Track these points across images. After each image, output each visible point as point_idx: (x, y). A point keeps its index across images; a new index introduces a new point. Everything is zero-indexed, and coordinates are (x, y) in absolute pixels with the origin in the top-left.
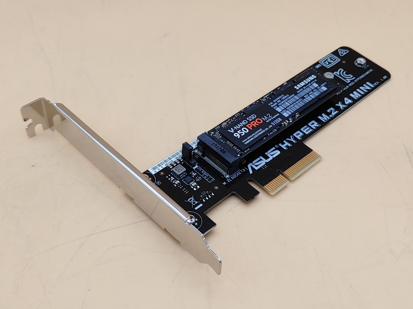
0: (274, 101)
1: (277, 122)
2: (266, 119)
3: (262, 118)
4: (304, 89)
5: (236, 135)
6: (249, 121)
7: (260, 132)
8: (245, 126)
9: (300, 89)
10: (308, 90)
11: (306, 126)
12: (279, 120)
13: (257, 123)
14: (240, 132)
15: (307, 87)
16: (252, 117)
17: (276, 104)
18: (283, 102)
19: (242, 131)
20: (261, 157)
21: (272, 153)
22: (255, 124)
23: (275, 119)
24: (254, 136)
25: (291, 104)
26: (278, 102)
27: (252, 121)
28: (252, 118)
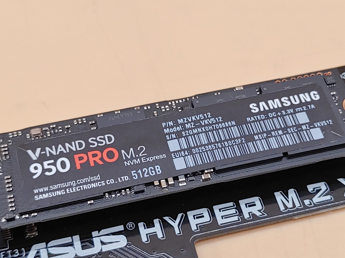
0: (180, 121)
1: (148, 173)
2: (129, 157)
3: (123, 151)
4: (269, 118)
5: (36, 168)
6: (91, 146)
7: (91, 182)
8: (70, 155)
9: (260, 113)
10: (278, 123)
11: (231, 204)
12: (155, 170)
13: (102, 159)
14: (48, 164)
15: (279, 114)
16: (104, 139)
17: (179, 129)
18: (195, 131)
19: (54, 164)
20: (76, 238)
21: (105, 239)
22: (97, 159)
23: (148, 165)
24: (71, 187)
25: (210, 143)
26: (188, 126)
27: (98, 148)
28: (102, 143)
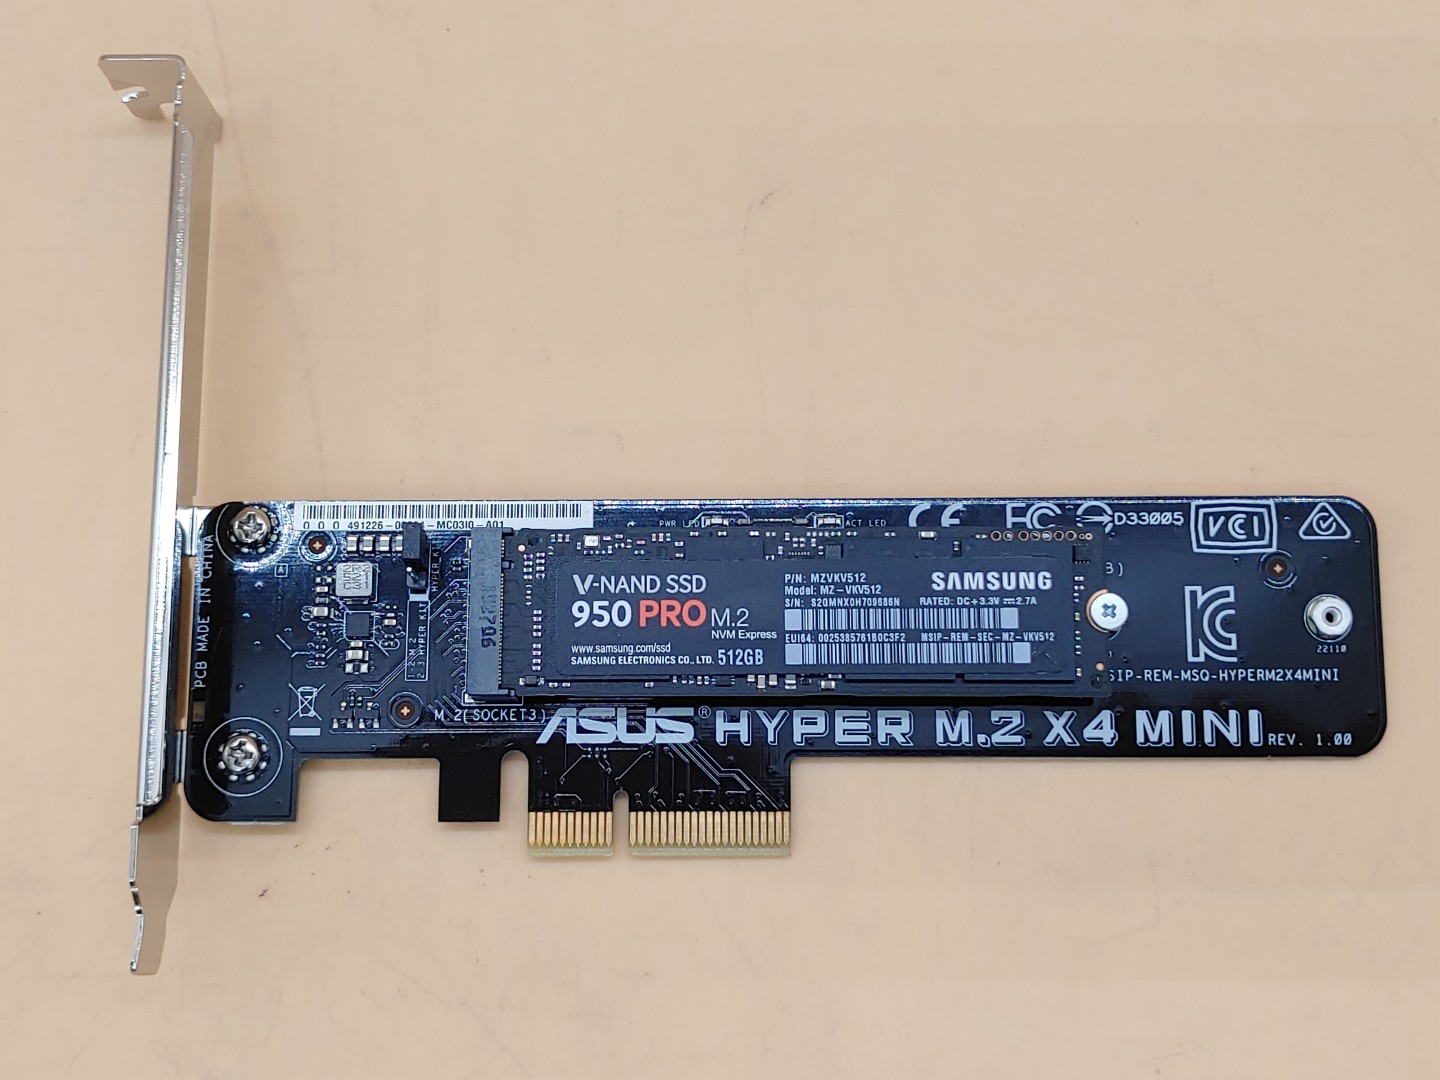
0: (814, 578)
1: (742, 660)
2: (721, 624)
3: (714, 611)
4: (956, 606)
5: (581, 609)
6: (668, 590)
7: (656, 654)
8: (635, 599)
9: (945, 593)
10: (966, 619)
11: (864, 713)
12: (754, 656)
13: (679, 617)
14: (600, 608)
15: (975, 602)
16: (690, 582)
17: (809, 591)
18: (833, 603)
19: (609, 609)
20: (623, 712)
22: (673, 615)
23: (745, 644)
24: (626, 655)
25: (849, 630)
26: (824, 590)
27: (677, 596)
28: (686, 588)
